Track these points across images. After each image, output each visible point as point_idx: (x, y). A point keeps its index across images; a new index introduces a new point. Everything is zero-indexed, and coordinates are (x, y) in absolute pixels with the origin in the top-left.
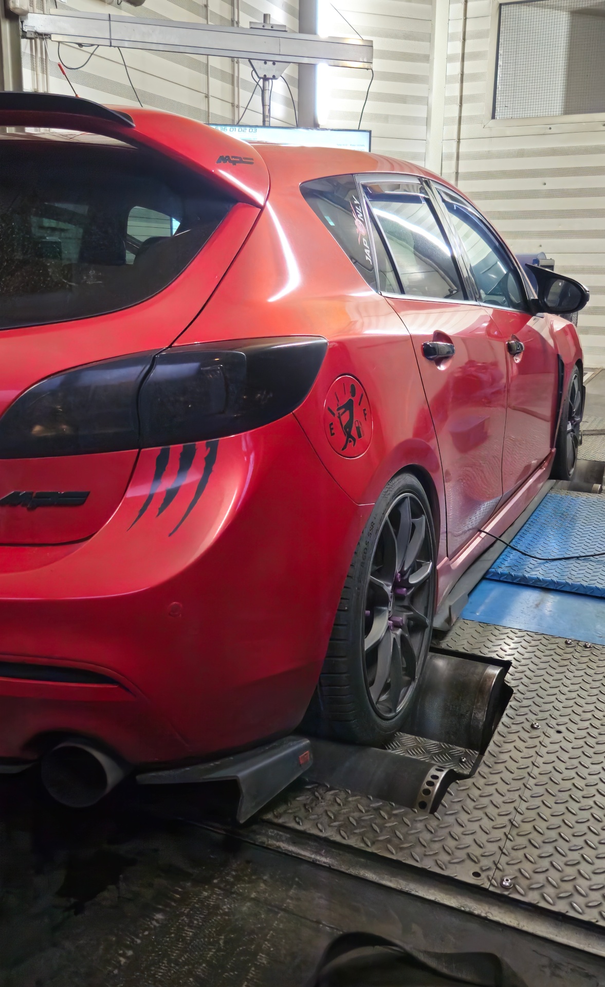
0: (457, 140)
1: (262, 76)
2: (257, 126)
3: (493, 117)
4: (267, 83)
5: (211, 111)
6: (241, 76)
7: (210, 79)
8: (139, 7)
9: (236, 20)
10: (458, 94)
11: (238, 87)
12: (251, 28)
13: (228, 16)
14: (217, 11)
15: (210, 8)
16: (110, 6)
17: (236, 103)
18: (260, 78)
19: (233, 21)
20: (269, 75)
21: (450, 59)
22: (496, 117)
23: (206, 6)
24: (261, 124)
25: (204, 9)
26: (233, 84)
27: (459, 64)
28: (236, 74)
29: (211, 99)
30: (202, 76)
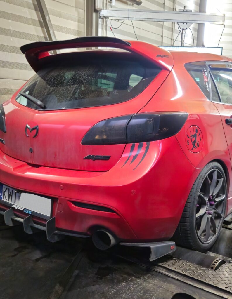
1: (182, 28)
2: (179, 47)
4: (184, 31)
5: (163, 42)
6: (175, 29)
7: (164, 30)
8: (139, 6)
9: (175, 8)
11: (174, 32)
12: (179, 11)
13: (172, 7)
14: (168, 6)
15: (165, 4)
16: (130, 6)
17: (173, 39)
18: (181, 29)
19: (174, 9)
20: (185, 28)
23: (164, 4)
24: (181, 46)
25: (163, 5)
26: (172, 32)
28: (174, 28)
29: (164, 37)
30: (161, 29)
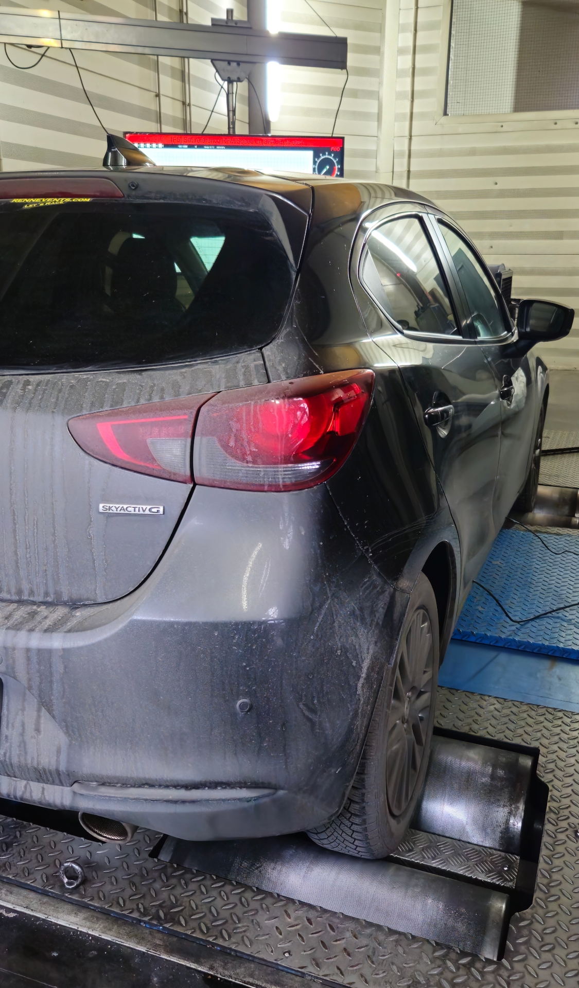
0: (408, 137)
3: (445, 114)
5: (162, 111)
6: (191, 72)
7: (160, 75)
9: (185, 10)
10: (409, 89)
11: (189, 84)
13: (177, 7)
14: (166, 2)
17: (188, 102)
19: (181, 11)
21: (401, 51)
22: (447, 113)
26: (183, 81)
27: (410, 57)
28: (187, 71)
29: (162, 98)
30: (153, 74)
